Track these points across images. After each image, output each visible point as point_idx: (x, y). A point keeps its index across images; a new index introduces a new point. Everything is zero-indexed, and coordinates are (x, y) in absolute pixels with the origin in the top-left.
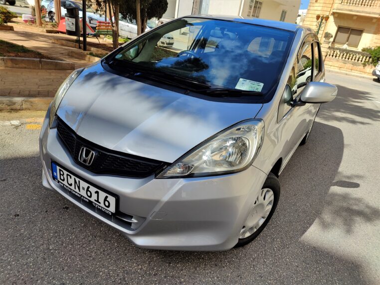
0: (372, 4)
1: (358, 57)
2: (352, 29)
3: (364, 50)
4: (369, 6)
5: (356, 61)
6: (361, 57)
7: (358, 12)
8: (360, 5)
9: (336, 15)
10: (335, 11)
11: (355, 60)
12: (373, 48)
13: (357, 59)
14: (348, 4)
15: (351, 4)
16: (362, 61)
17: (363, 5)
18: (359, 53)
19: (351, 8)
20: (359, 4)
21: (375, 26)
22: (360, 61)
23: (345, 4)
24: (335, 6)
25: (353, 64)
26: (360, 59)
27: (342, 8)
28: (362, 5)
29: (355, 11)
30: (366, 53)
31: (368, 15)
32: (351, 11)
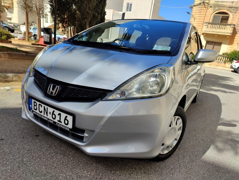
0: (225, 28)
1: (220, 58)
2: (215, 43)
3: (223, 54)
4: (223, 29)
5: (220, 60)
6: (222, 58)
9: (205, 35)
10: (204, 32)
12: (229, 53)
15: (213, 28)
16: (223, 60)
17: (220, 29)
18: (221, 56)
19: (213, 30)
20: (217, 28)
21: (229, 40)
22: (222, 61)
23: (210, 28)
24: (204, 29)
25: (218, 62)
26: (222, 59)
27: (208, 30)
29: (215, 32)
30: (225, 55)
31: (223, 34)
32: (213, 32)
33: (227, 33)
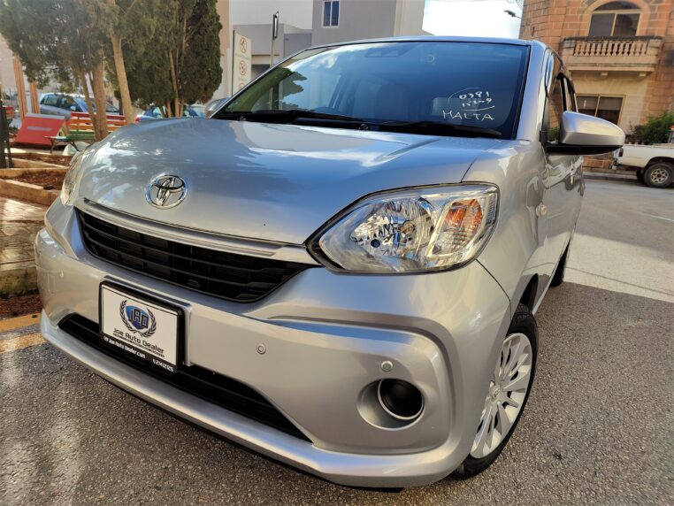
2: (602, 98)
7: (606, 65)
14: (587, 54)
23: (581, 54)
27: (576, 62)
29: (601, 65)
31: (627, 69)
33: (639, 65)
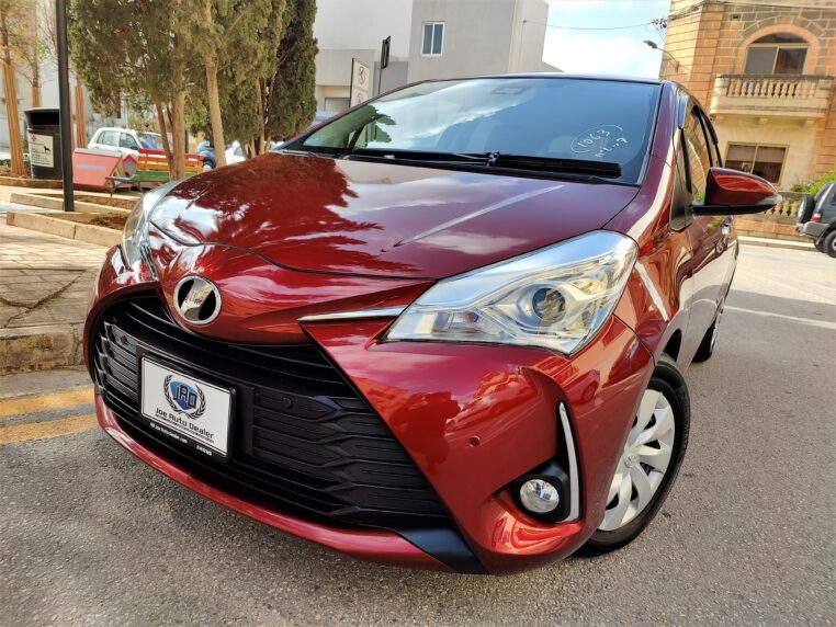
0: (797, 92)
1: (786, 204)
2: (760, 147)
3: (795, 189)
4: (790, 96)
5: (784, 214)
8: (769, 95)
10: (714, 112)
11: (781, 211)
13: (785, 210)
14: (743, 95)
15: (749, 94)
17: (776, 96)
18: (788, 195)
19: (750, 101)
20: (766, 94)
23: (737, 95)
24: (715, 101)
25: (778, 222)
28: (773, 94)
32: (752, 108)
33: (806, 109)
